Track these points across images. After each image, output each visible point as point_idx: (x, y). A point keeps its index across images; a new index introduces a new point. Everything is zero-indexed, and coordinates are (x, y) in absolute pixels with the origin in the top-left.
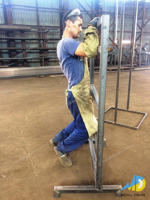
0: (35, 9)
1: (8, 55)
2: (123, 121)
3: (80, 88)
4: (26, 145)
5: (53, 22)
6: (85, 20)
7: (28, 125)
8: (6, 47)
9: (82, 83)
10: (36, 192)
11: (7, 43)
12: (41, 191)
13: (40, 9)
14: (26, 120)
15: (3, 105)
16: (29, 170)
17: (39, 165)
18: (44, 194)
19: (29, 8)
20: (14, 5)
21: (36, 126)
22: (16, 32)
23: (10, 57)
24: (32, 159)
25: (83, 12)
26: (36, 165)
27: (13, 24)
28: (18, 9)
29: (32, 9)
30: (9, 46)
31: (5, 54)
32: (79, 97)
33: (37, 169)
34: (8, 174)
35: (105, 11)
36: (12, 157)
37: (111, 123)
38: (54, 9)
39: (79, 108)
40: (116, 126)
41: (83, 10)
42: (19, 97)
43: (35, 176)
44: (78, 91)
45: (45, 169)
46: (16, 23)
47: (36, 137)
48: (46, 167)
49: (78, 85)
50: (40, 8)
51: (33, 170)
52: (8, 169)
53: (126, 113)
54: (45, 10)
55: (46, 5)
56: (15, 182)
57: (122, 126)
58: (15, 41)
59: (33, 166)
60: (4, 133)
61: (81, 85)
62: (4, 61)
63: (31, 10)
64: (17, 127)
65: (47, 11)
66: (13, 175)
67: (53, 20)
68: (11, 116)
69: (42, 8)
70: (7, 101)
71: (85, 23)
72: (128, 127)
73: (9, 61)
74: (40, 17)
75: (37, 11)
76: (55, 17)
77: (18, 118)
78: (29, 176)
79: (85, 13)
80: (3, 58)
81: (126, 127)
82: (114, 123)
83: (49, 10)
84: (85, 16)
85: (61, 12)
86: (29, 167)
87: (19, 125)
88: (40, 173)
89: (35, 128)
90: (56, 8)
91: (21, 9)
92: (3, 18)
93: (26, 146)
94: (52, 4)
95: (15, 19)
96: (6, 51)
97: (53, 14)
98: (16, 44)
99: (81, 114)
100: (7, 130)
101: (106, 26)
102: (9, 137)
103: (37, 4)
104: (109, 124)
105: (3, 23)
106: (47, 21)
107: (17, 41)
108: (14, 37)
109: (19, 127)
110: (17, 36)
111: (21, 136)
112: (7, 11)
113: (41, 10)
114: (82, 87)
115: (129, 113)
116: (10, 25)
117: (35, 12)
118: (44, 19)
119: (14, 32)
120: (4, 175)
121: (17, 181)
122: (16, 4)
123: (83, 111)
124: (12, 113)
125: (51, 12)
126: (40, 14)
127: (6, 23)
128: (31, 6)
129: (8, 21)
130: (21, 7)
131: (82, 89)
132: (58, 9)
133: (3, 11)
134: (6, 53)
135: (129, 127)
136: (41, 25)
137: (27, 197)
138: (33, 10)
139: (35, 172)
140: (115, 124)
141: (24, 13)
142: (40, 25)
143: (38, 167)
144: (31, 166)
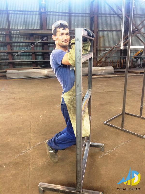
0: (68, 14)
1: (42, 57)
2: (132, 127)
3: (70, 95)
4: (31, 140)
5: (84, 26)
6: (116, 23)
7: (40, 123)
8: (40, 50)
9: (73, 90)
10: (25, 185)
11: (42, 47)
12: (30, 185)
13: (72, 15)
14: (40, 118)
15: (26, 103)
16: (26, 164)
17: (36, 161)
18: (31, 188)
19: (62, 14)
20: (49, 12)
21: (46, 124)
22: (50, 36)
23: (43, 59)
24: (32, 155)
25: (114, 15)
26: (34, 160)
27: (48, 29)
28: (52, 15)
29: (65, 14)
30: (43, 49)
31: (39, 57)
32: (69, 103)
33: (33, 164)
34: (8, 165)
35: (137, 13)
36: (17, 150)
37: (118, 129)
38: (85, 14)
39: (69, 113)
40: (122, 132)
41: (114, 13)
42: (41, 96)
43: (30, 170)
44: (69, 97)
45: (40, 165)
46: (50, 28)
47: (42, 135)
48: (42, 164)
49: (69, 92)
50: (73, 13)
51: (30, 165)
52: (9, 161)
53: (139, 119)
54: (77, 15)
55: (78, 11)
56: (12, 173)
57: (129, 133)
58: (48, 45)
59: (31, 160)
60: (18, 128)
61: (72, 92)
62: (38, 62)
63: (64, 16)
64: (30, 123)
65: (79, 16)
66: (12, 166)
67: (84, 24)
68: (28, 113)
69: (74, 13)
70: (30, 99)
71: (116, 26)
72: (134, 134)
73: (42, 63)
74: (72, 22)
75: (70, 16)
76: (86, 21)
77: (34, 116)
78: (24, 170)
79: (117, 16)
80: (37, 60)
81: (132, 134)
82: (121, 128)
83: (81, 15)
84: (116, 18)
85: (92, 16)
86: (27, 161)
87: (33, 122)
88: (35, 168)
89: (44, 126)
90: (87, 13)
91: (55, 15)
92: (39, 24)
93: (32, 142)
94: (84, 9)
95: (49, 24)
96: (41, 53)
97: (85, 18)
98: (49, 48)
99: (70, 119)
100: (21, 126)
101: (79, 38)
102: (20, 132)
103: (70, 10)
104: (116, 129)
105: (39, 28)
106: (78, 25)
107: (50, 44)
108: (48, 41)
109: (32, 124)
110: (50, 40)
111: (30, 132)
112: (43, 18)
113: (74, 15)
114: (72, 95)
115: (141, 120)
116: (44, 30)
117: (68, 17)
118: (75, 24)
119: (48, 36)
120: (5, 165)
121: (14, 172)
122: (51, 11)
123: (72, 117)
124: (31, 110)
125: (83, 16)
126: (72, 19)
127: (42, 29)
128: (65, 12)
129: (43, 26)
130: (55, 13)
131: (72, 96)
132: (89, 14)
133: (39, 17)
134: (40, 55)
135: (136, 135)
136: (73, 29)
137: (16, 188)
138: (66, 16)
139: (31, 167)
140: (122, 130)
141: (58, 18)
142: (71, 29)
143: (35, 162)
144: (29, 160)
